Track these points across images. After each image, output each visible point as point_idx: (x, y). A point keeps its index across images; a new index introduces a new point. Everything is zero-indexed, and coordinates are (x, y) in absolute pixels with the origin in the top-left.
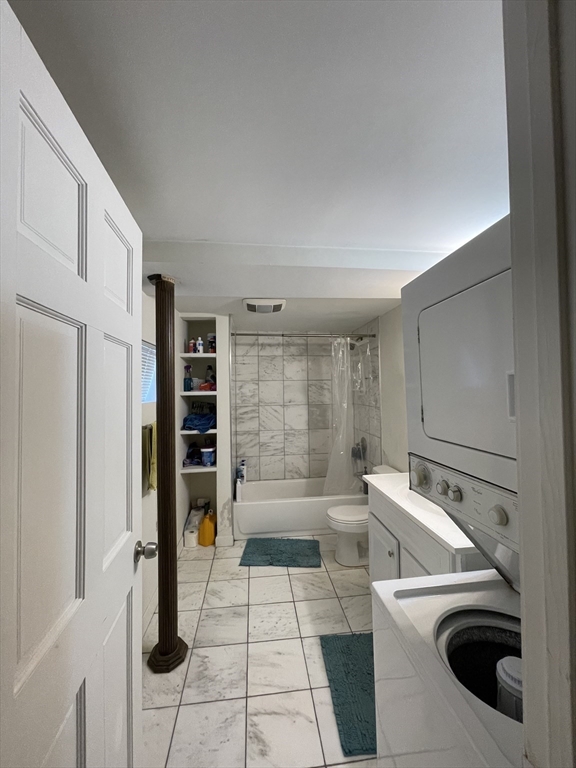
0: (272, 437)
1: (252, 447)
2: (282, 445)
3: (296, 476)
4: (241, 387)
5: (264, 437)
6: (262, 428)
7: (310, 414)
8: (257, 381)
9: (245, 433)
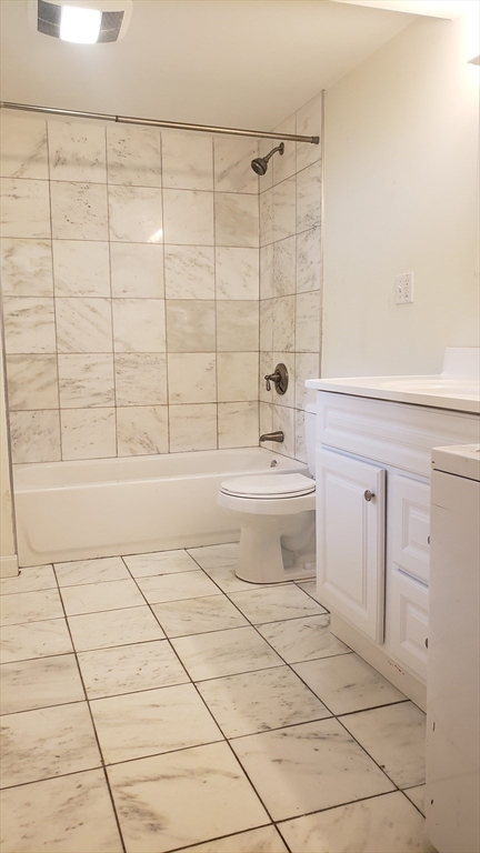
0: (87, 368)
1: (42, 388)
2: (110, 386)
3: (140, 449)
4: (10, 252)
5: (68, 367)
6: (62, 348)
7: (170, 319)
8: (49, 241)
9: (24, 357)
